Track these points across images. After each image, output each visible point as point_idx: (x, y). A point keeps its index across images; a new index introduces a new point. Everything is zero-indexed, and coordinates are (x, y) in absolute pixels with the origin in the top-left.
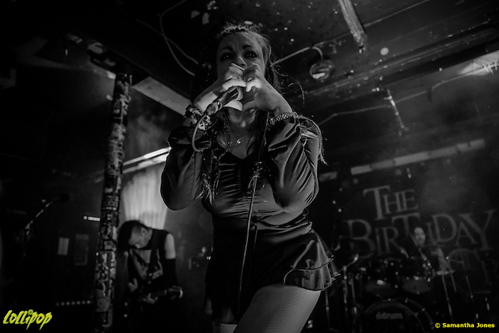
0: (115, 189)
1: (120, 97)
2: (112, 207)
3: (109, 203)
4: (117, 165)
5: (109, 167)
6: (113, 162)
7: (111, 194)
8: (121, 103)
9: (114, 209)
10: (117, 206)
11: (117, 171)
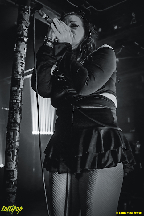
0: (18, 88)
1: (22, 23)
2: (17, 100)
3: (15, 97)
4: (20, 71)
5: (15, 72)
6: (17, 69)
7: (16, 91)
8: (23, 27)
9: (18, 101)
10: (20, 99)
11: (20, 75)
